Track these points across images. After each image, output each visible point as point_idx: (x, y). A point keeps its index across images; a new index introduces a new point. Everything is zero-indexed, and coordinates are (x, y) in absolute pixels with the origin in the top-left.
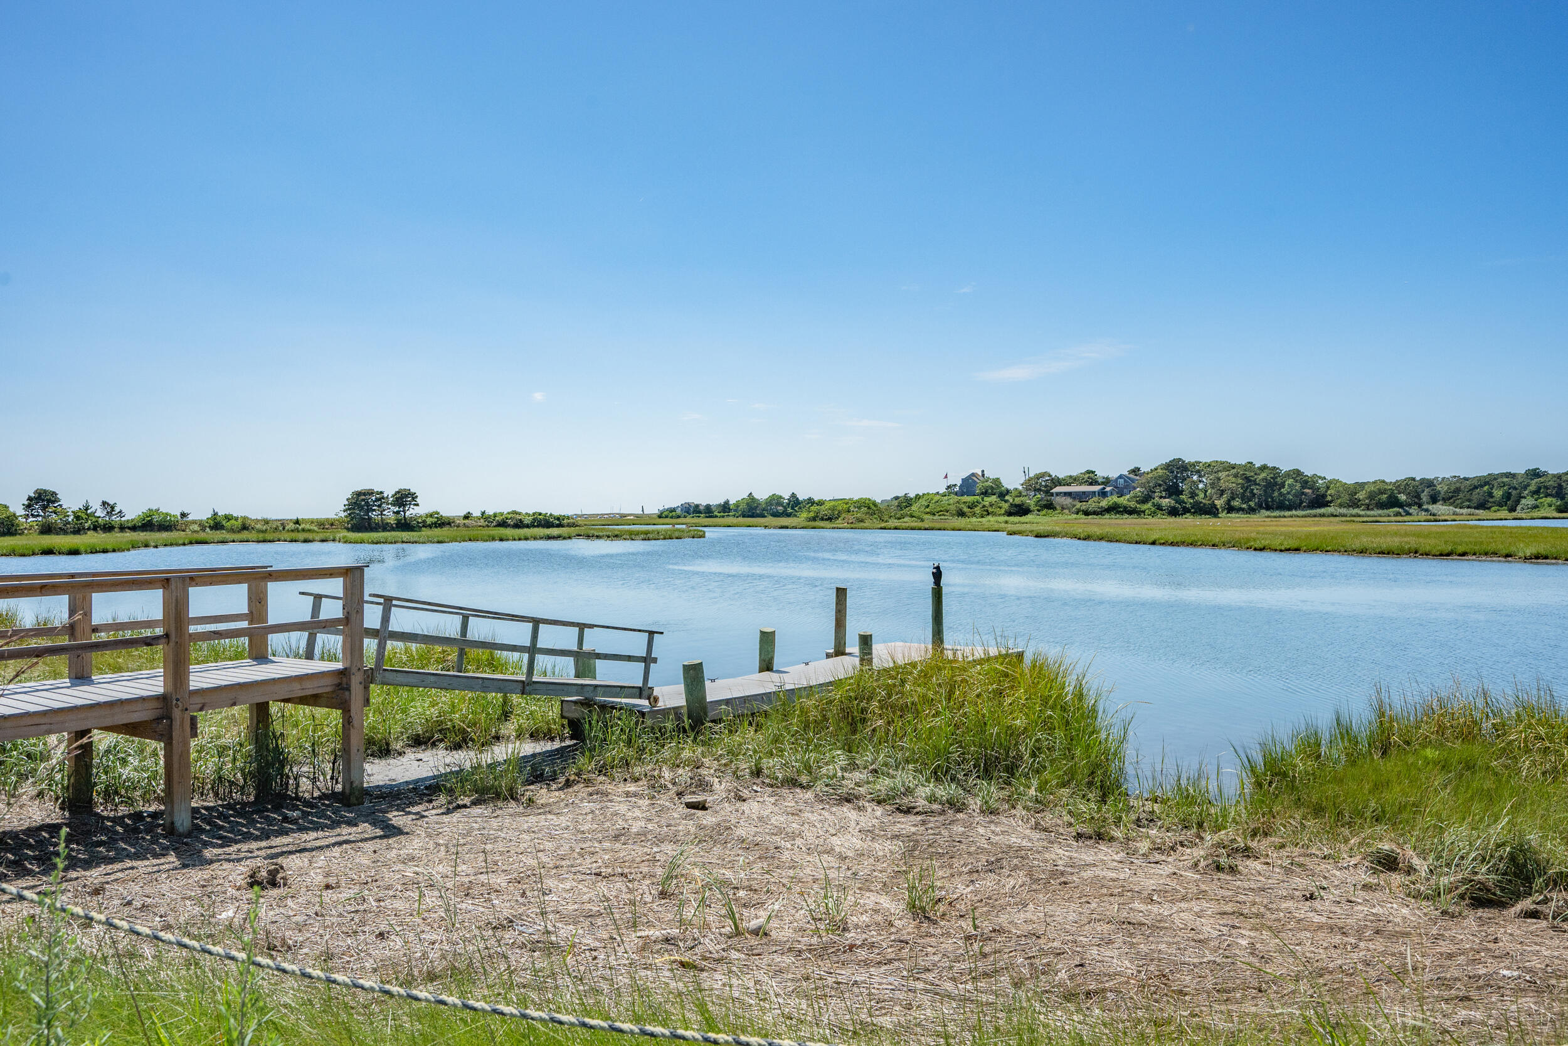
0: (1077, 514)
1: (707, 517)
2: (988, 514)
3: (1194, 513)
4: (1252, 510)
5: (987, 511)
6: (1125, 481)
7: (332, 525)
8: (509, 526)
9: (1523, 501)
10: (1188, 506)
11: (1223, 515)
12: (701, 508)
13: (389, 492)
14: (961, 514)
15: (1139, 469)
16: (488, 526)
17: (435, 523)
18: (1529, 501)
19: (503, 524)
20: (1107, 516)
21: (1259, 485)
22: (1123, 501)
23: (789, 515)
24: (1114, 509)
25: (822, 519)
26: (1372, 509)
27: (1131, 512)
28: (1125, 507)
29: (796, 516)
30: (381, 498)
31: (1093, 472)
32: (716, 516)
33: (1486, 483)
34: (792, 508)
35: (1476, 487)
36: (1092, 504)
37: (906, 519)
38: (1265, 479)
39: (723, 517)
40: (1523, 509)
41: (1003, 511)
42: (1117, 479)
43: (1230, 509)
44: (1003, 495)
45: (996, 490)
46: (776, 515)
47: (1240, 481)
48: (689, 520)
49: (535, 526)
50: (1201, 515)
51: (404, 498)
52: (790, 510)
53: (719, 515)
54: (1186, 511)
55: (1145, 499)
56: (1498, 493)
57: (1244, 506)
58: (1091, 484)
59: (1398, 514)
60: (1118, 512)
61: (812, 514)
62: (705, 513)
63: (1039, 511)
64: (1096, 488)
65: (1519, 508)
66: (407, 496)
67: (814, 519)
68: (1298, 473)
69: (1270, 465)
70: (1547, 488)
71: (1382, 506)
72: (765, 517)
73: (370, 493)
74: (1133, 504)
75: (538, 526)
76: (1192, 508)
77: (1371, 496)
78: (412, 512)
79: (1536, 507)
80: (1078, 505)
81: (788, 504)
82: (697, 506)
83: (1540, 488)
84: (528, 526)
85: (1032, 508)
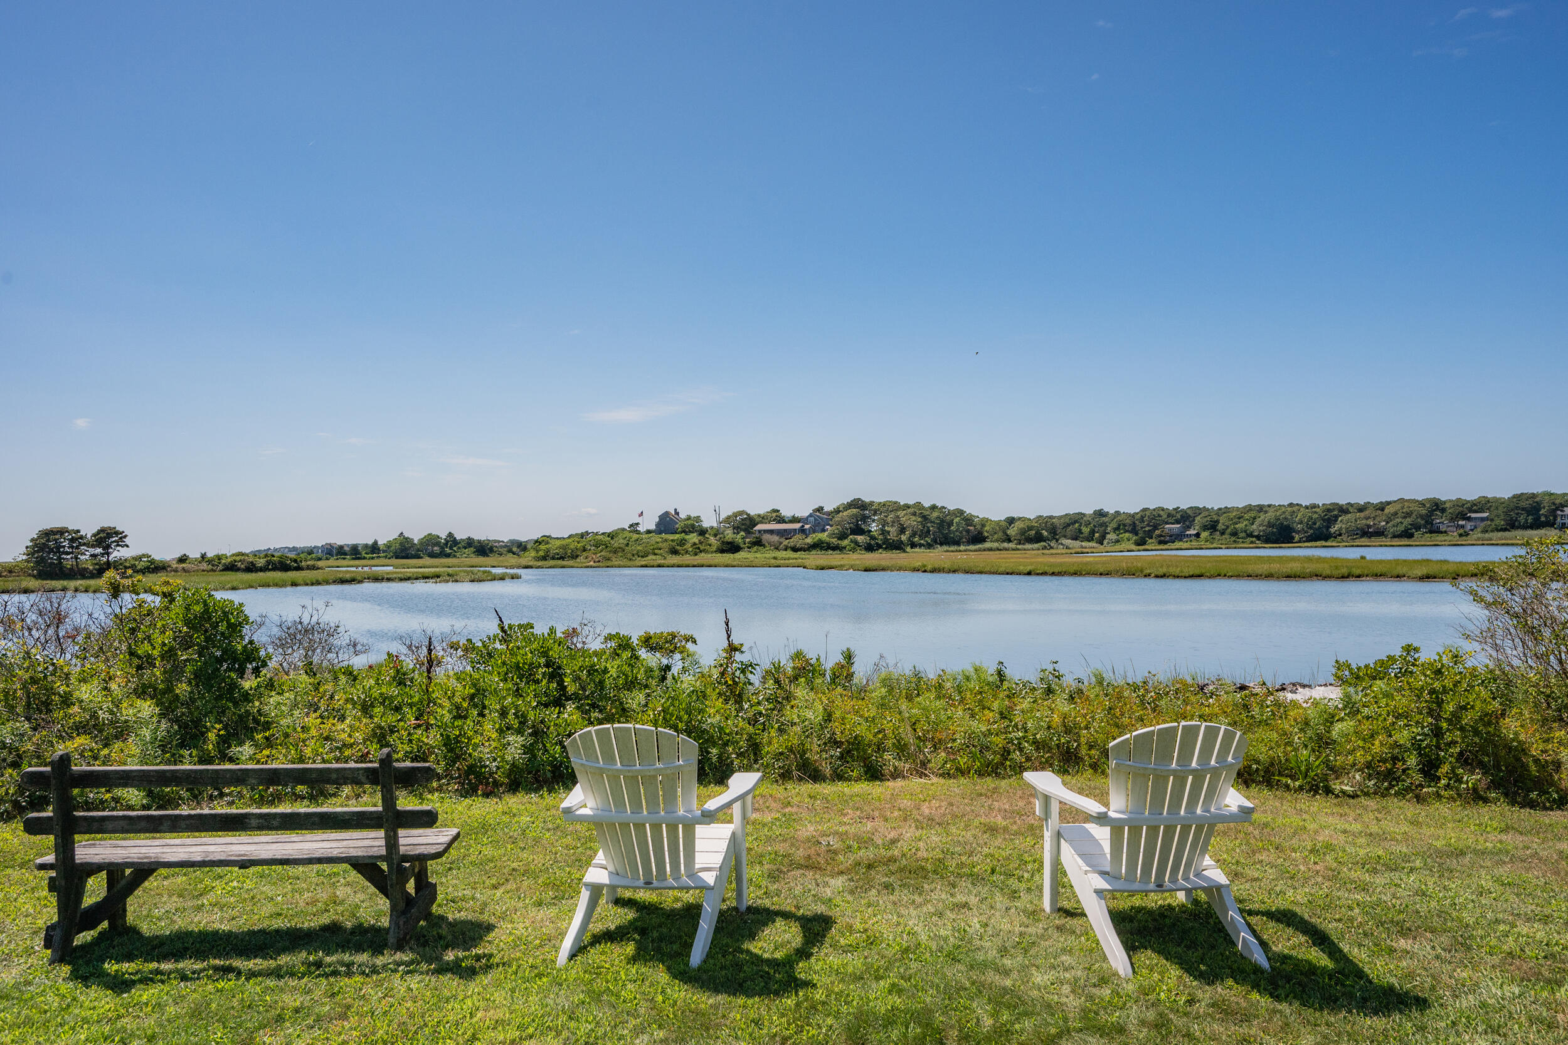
0: (786, 550)
1: (353, 559)
2: (701, 552)
3: (886, 548)
4: (929, 546)
5: (699, 548)
6: (815, 519)
7: (10, 572)
8: (238, 570)
9: (1108, 536)
10: (880, 542)
11: (908, 549)
12: (346, 548)
13: (88, 531)
14: (674, 552)
15: (822, 508)
16: (212, 570)
17: (148, 568)
18: (1112, 536)
19: (231, 567)
20: (814, 552)
21: (933, 522)
22: (824, 536)
23: (448, 556)
24: (818, 546)
25: (553, 558)
26: (1024, 544)
27: (835, 548)
28: (828, 544)
29: (455, 556)
30: (77, 540)
31: (778, 511)
32: (364, 558)
33: (1076, 522)
34: (451, 548)
35: (1069, 525)
36: (797, 540)
37: (650, 557)
38: (938, 517)
39: (373, 558)
40: (1108, 543)
41: (714, 549)
42: (808, 517)
43: (913, 545)
44: (703, 532)
45: (693, 526)
46: (432, 555)
47: (919, 519)
48: (332, 562)
49: (270, 570)
50: (892, 550)
51: (107, 537)
52: (448, 550)
53: (367, 556)
54: (879, 547)
55: (843, 536)
56: (1086, 530)
57: (922, 542)
58: (779, 522)
59: (1045, 548)
60: (822, 549)
61: (541, 553)
62: (352, 554)
63: (749, 548)
64: (797, 526)
65: (1105, 542)
66: (109, 536)
67: (544, 558)
68: (961, 512)
69: (939, 505)
70: (1124, 525)
71: (1030, 540)
72: (422, 558)
73: (62, 532)
74: (834, 541)
75: (274, 569)
76: (884, 543)
77: (1023, 532)
78: (117, 554)
79: (1117, 541)
80: (786, 542)
81: (446, 544)
82: (341, 547)
83: (1119, 525)
84: (261, 570)
85: (742, 546)
